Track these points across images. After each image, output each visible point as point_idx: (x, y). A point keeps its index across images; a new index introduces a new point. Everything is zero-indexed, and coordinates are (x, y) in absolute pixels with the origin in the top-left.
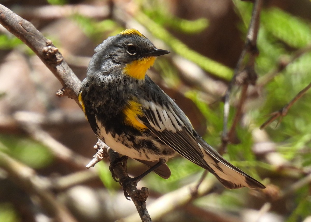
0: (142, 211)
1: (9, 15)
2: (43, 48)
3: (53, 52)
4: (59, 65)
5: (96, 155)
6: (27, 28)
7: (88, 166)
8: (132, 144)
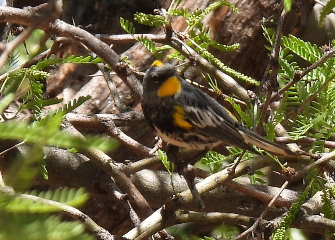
0: (192, 186)
1: (91, 39)
2: (116, 64)
3: (124, 66)
4: (129, 76)
5: (157, 144)
6: (104, 49)
7: (151, 153)
8: (183, 139)
